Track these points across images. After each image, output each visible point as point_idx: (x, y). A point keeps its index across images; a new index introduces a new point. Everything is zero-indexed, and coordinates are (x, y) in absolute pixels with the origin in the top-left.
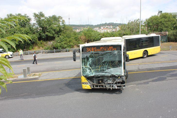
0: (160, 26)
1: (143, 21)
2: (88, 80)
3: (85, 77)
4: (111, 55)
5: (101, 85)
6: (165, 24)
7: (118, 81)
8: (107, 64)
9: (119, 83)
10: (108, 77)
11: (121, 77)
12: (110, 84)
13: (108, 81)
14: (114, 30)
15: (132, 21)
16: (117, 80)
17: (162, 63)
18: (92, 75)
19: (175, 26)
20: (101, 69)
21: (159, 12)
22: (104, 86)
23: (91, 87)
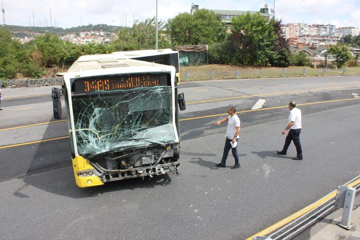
0: (194, 34)
1: (163, 23)
2: (93, 164)
3: (86, 156)
4: (147, 96)
5: (125, 172)
6: (203, 30)
7: (166, 156)
8: (137, 120)
9: (167, 160)
10: (142, 150)
11: (172, 146)
12: (148, 165)
13: (143, 158)
14: (108, 40)
15: (140, 21)
16: (163, 153)
17: (197, 104)
18: (104, 151)
19: (220, 34)
20: (125, 132)
21: (192, 8)
22: (133, 173)
23: (102, 180)
